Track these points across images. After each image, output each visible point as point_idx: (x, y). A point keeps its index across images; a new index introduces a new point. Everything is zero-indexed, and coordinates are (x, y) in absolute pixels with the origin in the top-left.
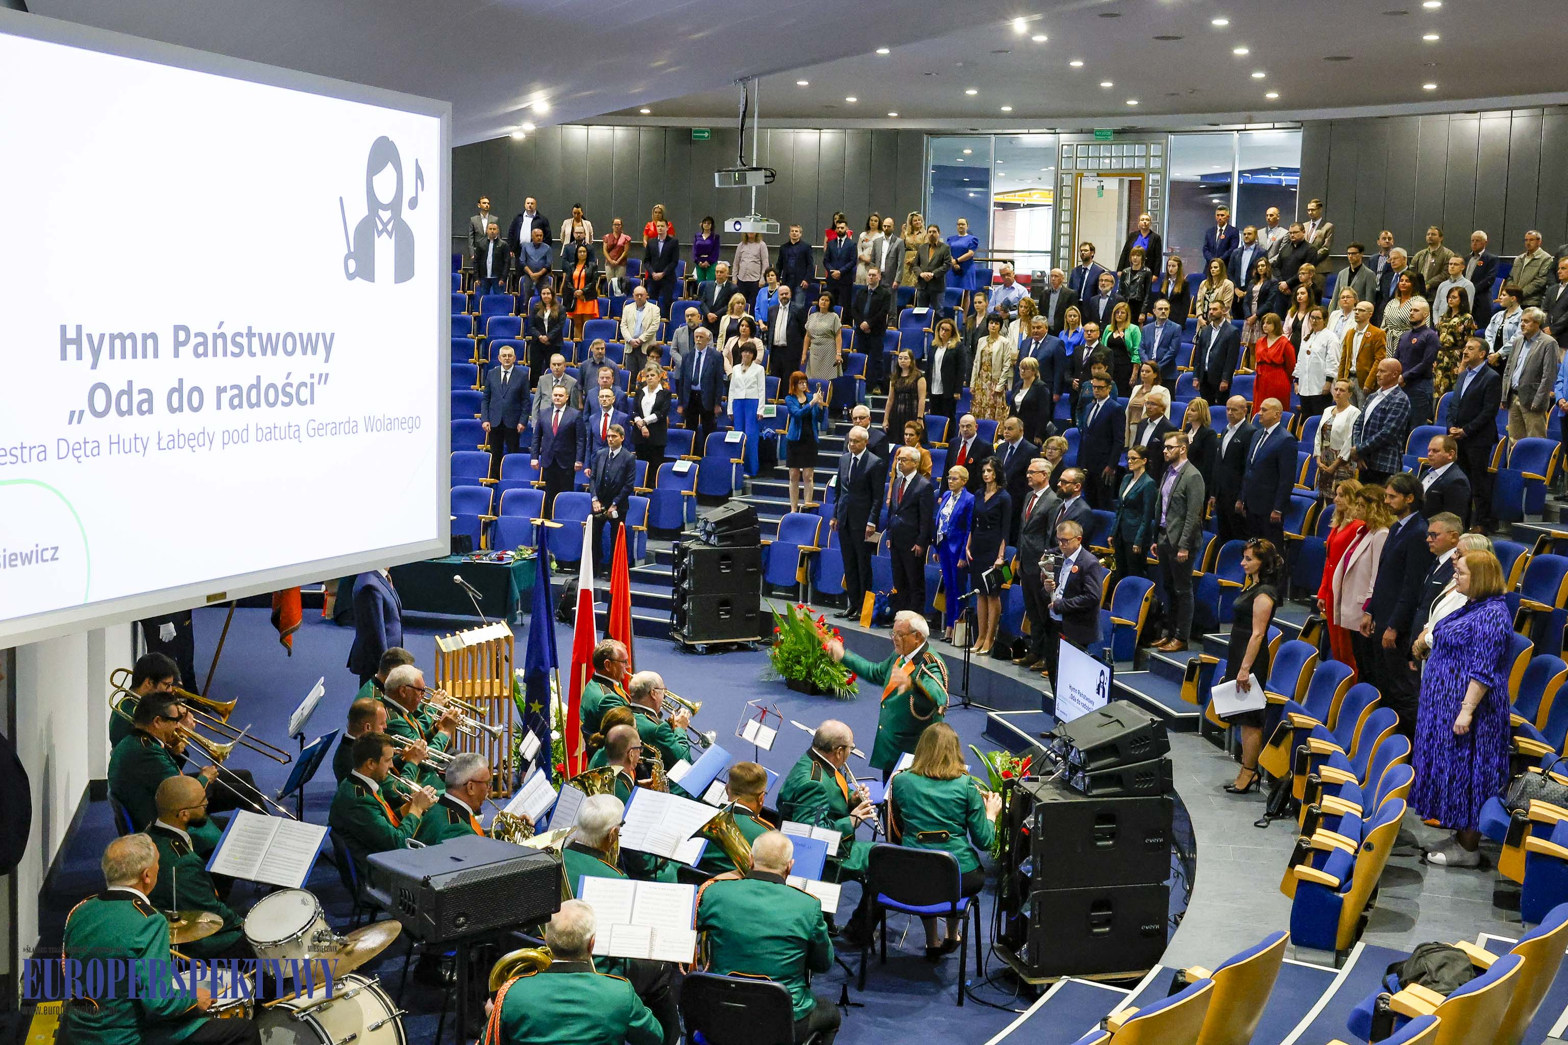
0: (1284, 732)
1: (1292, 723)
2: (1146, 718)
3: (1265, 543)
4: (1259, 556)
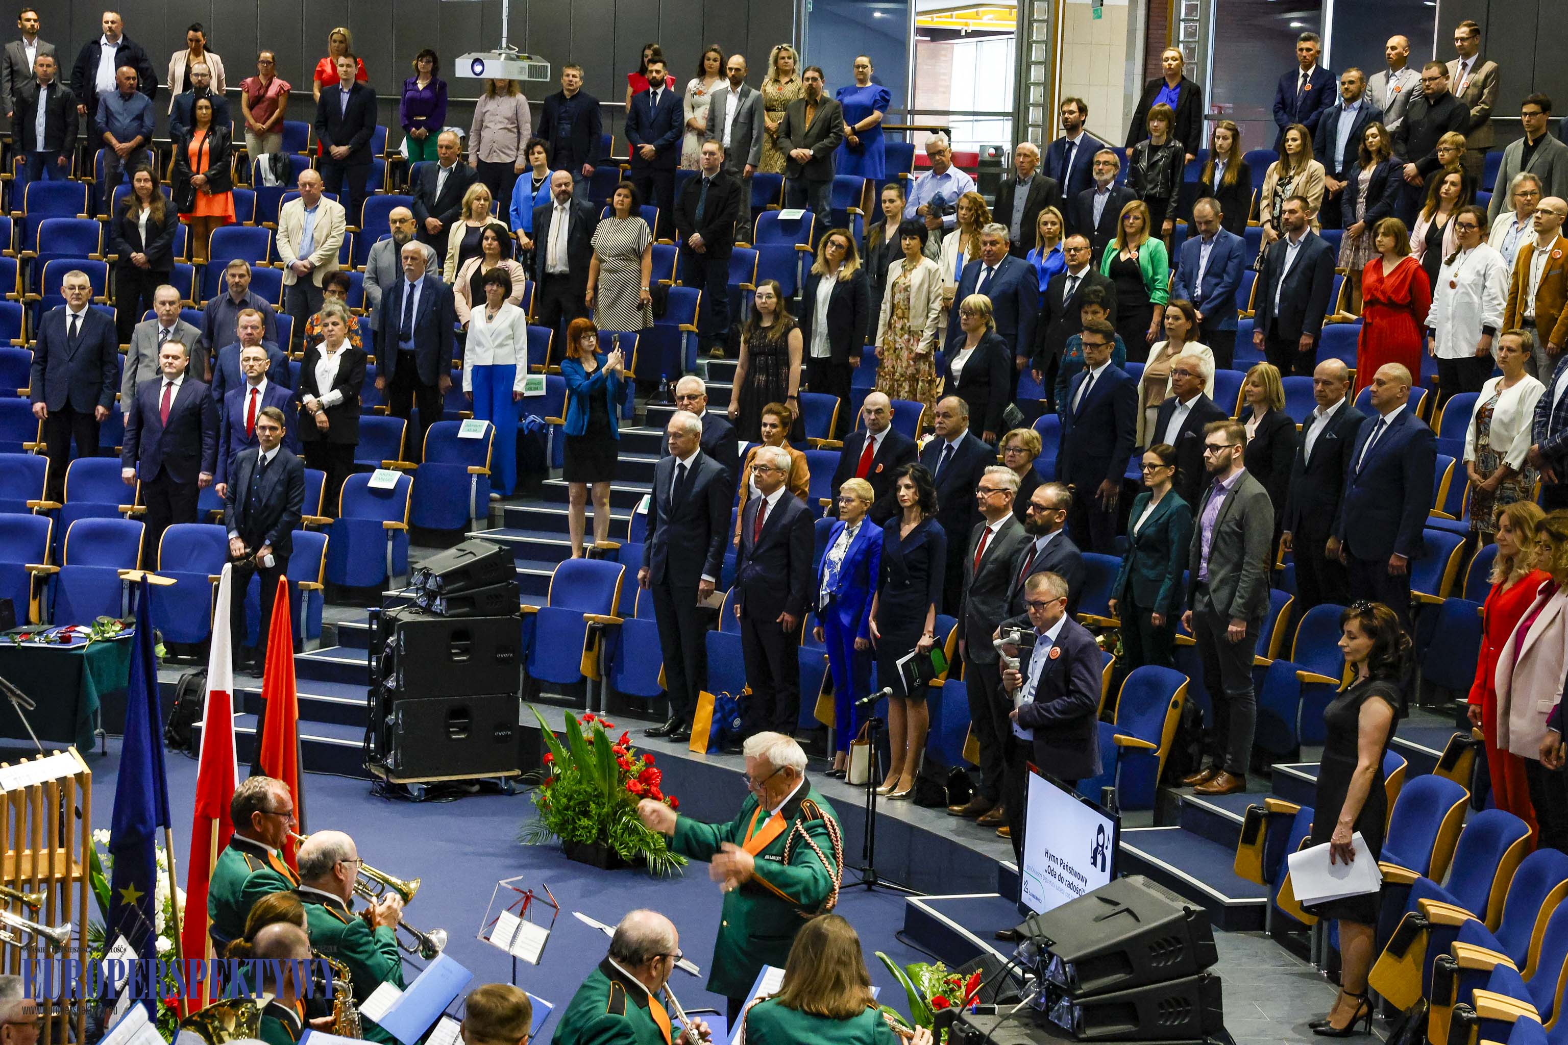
0: (1411, 931)
1: (1425, 915)
2: (1178, 905)
3: (1382, 610)
4: (1370, 631)
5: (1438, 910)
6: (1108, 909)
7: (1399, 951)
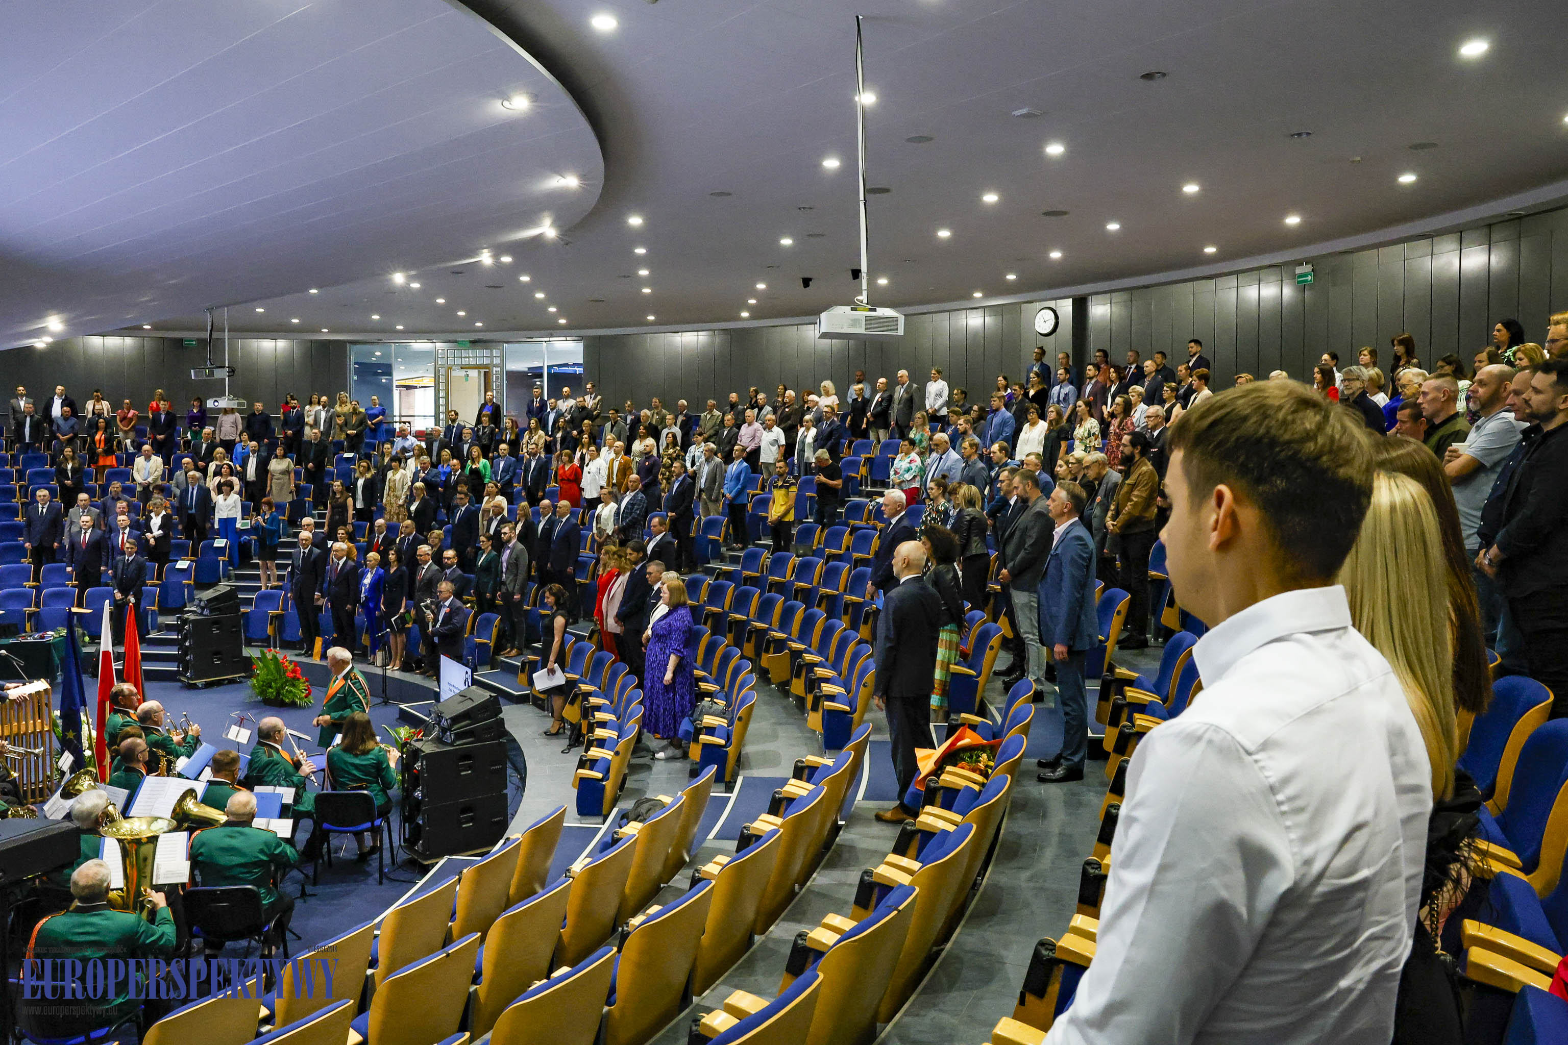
0: (576, 696)
1: (580, 690)
2: (487, 694)
3: (556, 586)
4: (552, 594)
5: (584, 687)
6: (461, 699)
7: (572, 703)
